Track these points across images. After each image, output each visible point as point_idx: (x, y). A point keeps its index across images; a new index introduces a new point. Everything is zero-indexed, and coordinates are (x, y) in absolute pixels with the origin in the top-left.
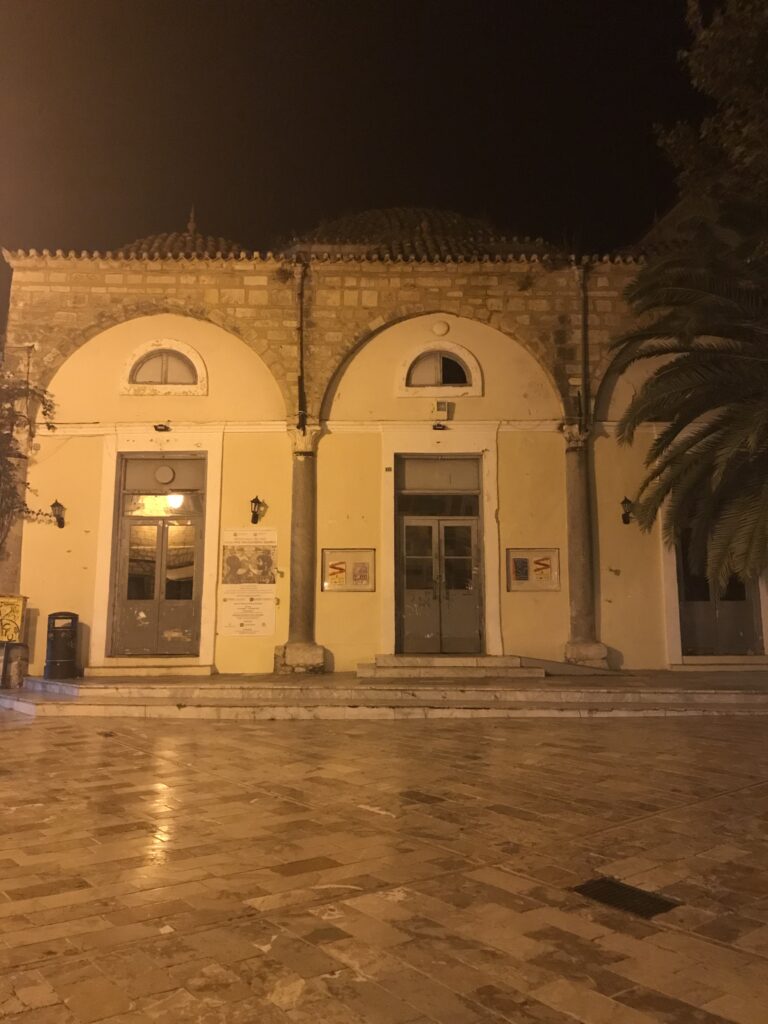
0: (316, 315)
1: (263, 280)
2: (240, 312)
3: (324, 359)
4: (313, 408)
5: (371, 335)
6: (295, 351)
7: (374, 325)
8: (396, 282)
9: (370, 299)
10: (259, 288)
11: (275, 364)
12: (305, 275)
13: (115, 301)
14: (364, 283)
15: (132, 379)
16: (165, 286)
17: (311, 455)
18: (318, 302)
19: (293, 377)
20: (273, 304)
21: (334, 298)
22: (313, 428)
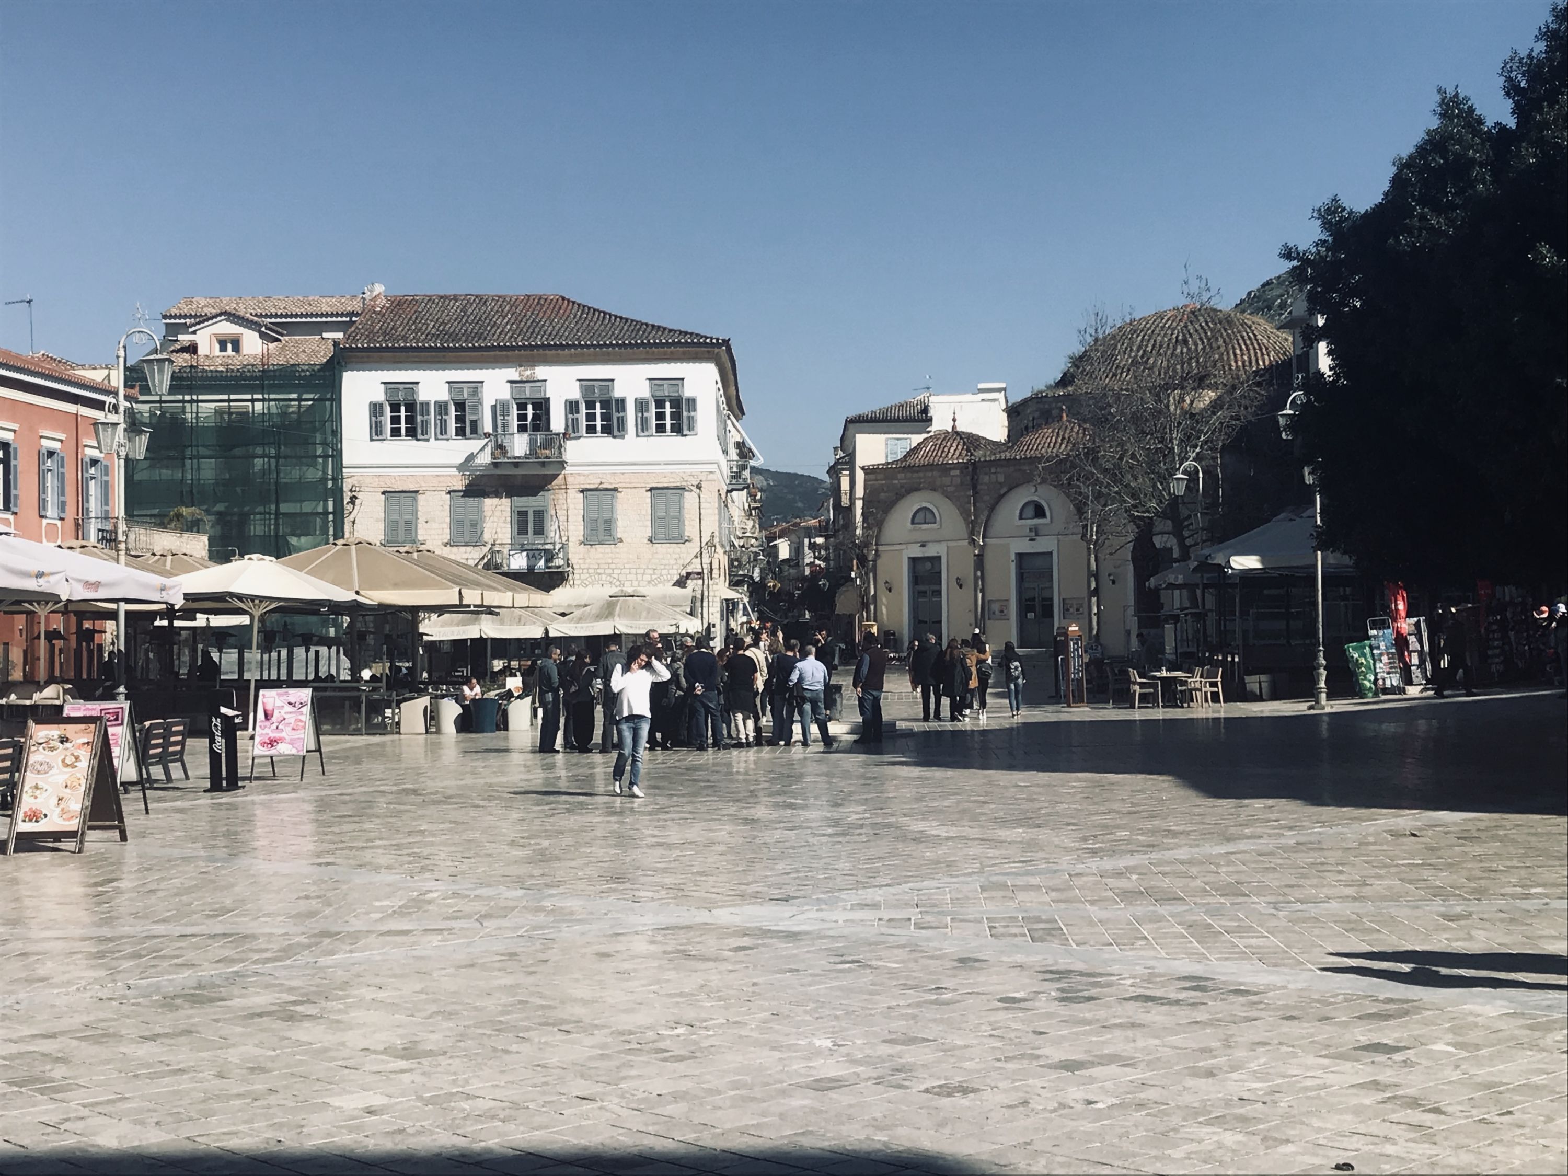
0: (979, 488)
2: (949, 489)
3: (984, 509)
5: (1004, 494)
6: (972, 507)
7: (1002, 492)
9: (1001, 479)
10: (957, 476)
11: (964, 513)
12: (974, 469)
13: (902, 487)
14: (999, 470)
15: (913, 523)
16: (920, 478)
17: (980, 556)
18: (980, 481)
20: (962, 483)
21: (986, 479)
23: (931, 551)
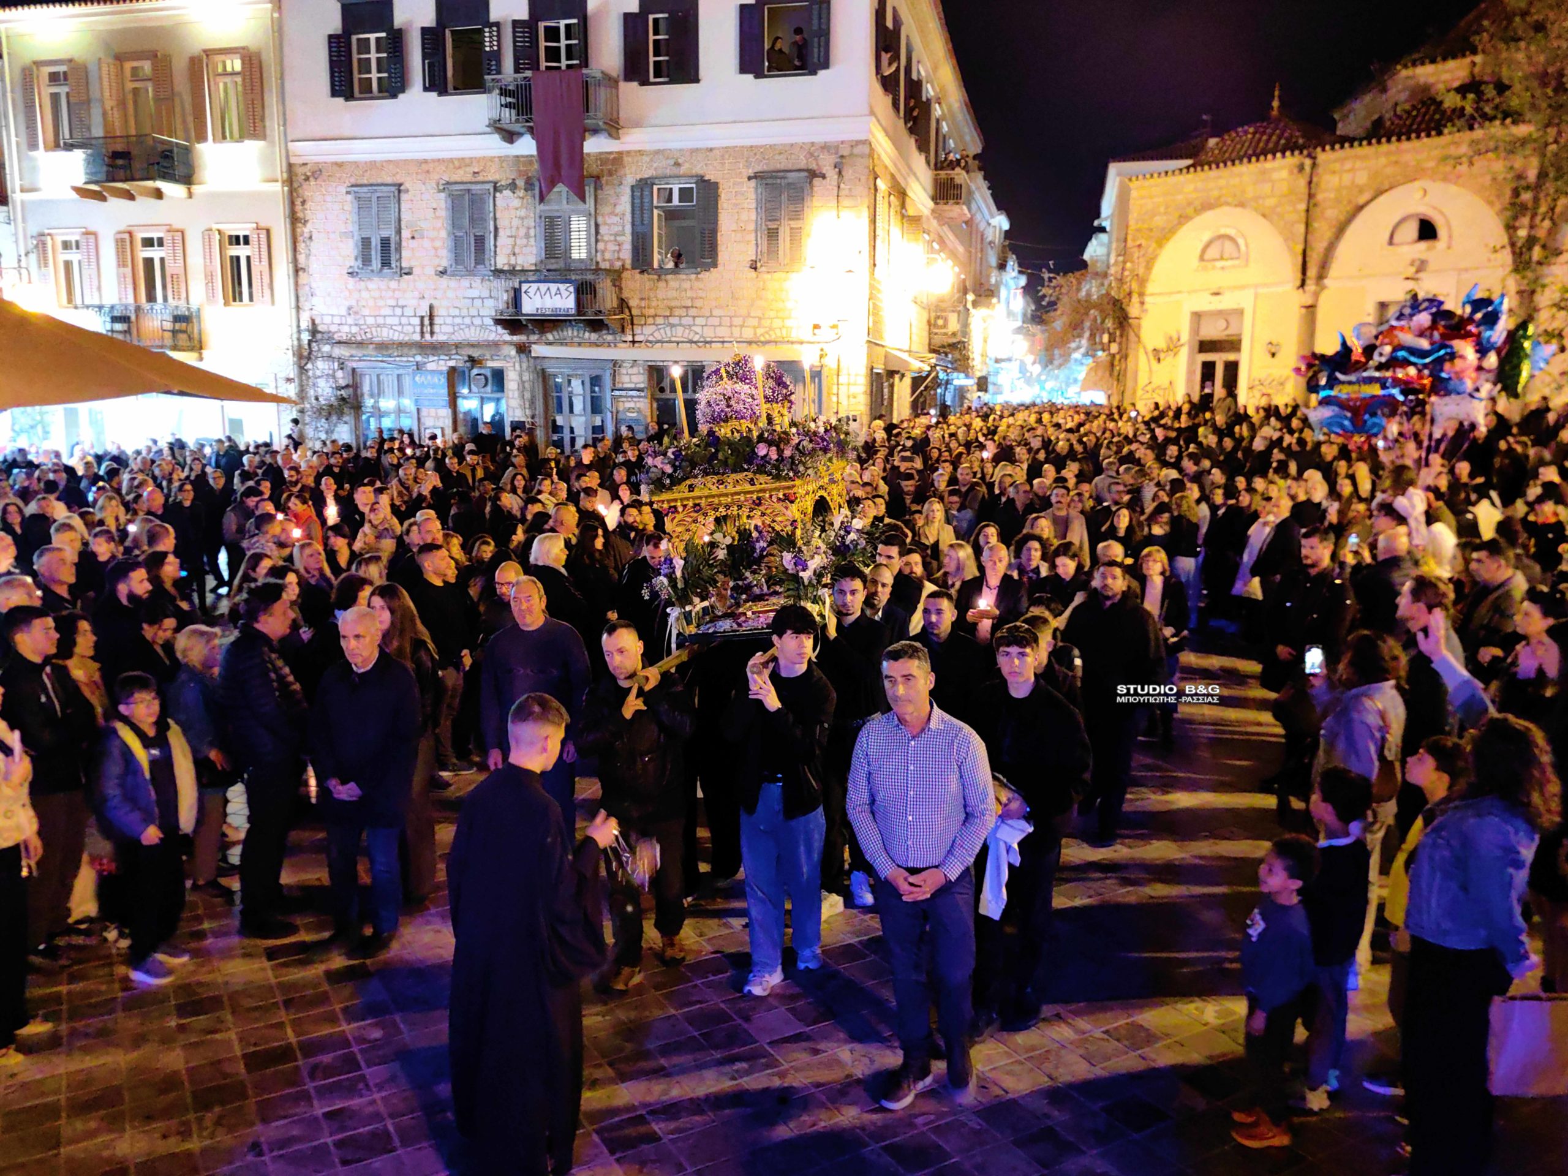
0: (1320, 197)
1: (1284, 174)
3: (1323, 231)
4: (1312, 272)
5: (1361, 208)
6: (1301, 228)
7: (1362, 200)
8: (1383, 160)
10: (1282, 180)
11: (1288, 239)
12: (1314, 165)
13: (1189, 204)
14: (1358, 166)
15: (1202, 258)
17: (1311, 308)
18: (1323, 185)
19: (1300, 248)
20: (1290, 192)
21: (1335, 180)
22: (1311, 286)
23: (1226, 302)
